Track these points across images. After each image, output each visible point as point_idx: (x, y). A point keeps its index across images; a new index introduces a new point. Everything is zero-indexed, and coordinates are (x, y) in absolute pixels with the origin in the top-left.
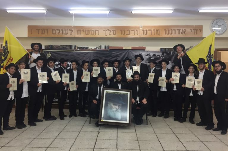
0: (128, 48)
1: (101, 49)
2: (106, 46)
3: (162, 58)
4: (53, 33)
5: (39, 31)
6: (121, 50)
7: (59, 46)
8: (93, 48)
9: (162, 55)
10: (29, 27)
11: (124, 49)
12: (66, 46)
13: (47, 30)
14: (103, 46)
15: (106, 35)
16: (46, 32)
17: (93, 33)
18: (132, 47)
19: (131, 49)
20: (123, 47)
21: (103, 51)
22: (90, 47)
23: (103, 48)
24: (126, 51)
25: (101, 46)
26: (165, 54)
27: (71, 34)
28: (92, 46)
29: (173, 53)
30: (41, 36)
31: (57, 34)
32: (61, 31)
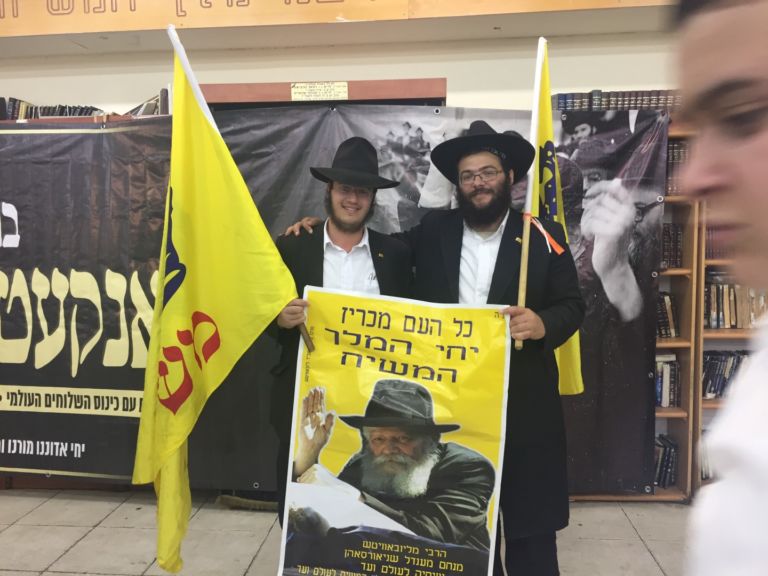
0: (322, 94)
3: (562, 155)
6: (277, 107)
9: (563, 138)
18: (352, 85)
25: (165, 93)
26: (584, 132)
29: (639, 120)
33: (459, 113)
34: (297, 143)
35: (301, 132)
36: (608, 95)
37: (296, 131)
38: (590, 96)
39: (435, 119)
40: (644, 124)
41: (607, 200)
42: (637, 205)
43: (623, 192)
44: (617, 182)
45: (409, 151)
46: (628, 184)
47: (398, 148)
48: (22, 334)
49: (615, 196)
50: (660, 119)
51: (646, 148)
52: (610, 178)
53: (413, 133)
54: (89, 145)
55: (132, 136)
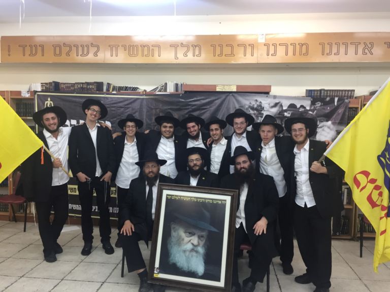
0: (227, 89)
3: (310, 112)
6: (211, 93)
8: (149, 89)
9: (311, 107)
10: (4, 40)
13: (42, 47)
14: (171, 83)
17: (146, 53)
23: (171, 89)
25: (166, 84)
26: (318, 104)
27: (96, 54)
29: (338, 101)
30: (28, 59)
31: (64, 55)
32: (74, 49)
33: (275, 97)
34: (217, 105)
35: (218, 102)
36: (327, 91)
37: (217, 101)
38: (321, 90)
39: (266, 99)
40: (340, 102)
41: (326, 129)
42: (337, 131)
43: (332, 126)
44: (330, 123)
45: (256, 109)
46: (333, 123)
47: (253, 109)
49: (329, 128)
50: (346, 101)
51: (341, 111)
52: (327, 121)
53: (258, 103)
54: (139, 102)
55: (155, 100)
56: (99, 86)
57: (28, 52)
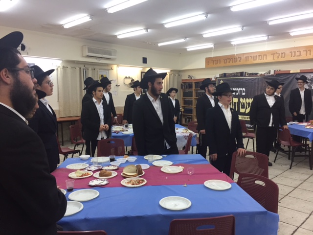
0: (295, 72)
1: (270, 74)
2: (275, 71)
4: (224, 63)
5: (213, 61)
6: (288, 74)
7: (231, 74)
8: (263, 73)
10: (207, 59)
11: (291, 72)
12: (237, 73)
13: (220, 60)
14: (272, 70)
15: (274, 59)
16: (219, 61)
17: (260, 58)
18: (301, 70)
19: (299, 72)
20: (290, 71)
21: (272, 76)
22: (260, 73)
23: (272, 73)
24: (294, 75)
25: (270, 71)
27: (240, 61)
28: (262, 71)
30: (215, 65)
31: (227, 63)
32: (232, 60)
37: (291, 77)
48: (244, 108)
53: (311, 77)
54: (257, 80)
55: (264, 78)
56: (242, 74)
57: (215, 63)
